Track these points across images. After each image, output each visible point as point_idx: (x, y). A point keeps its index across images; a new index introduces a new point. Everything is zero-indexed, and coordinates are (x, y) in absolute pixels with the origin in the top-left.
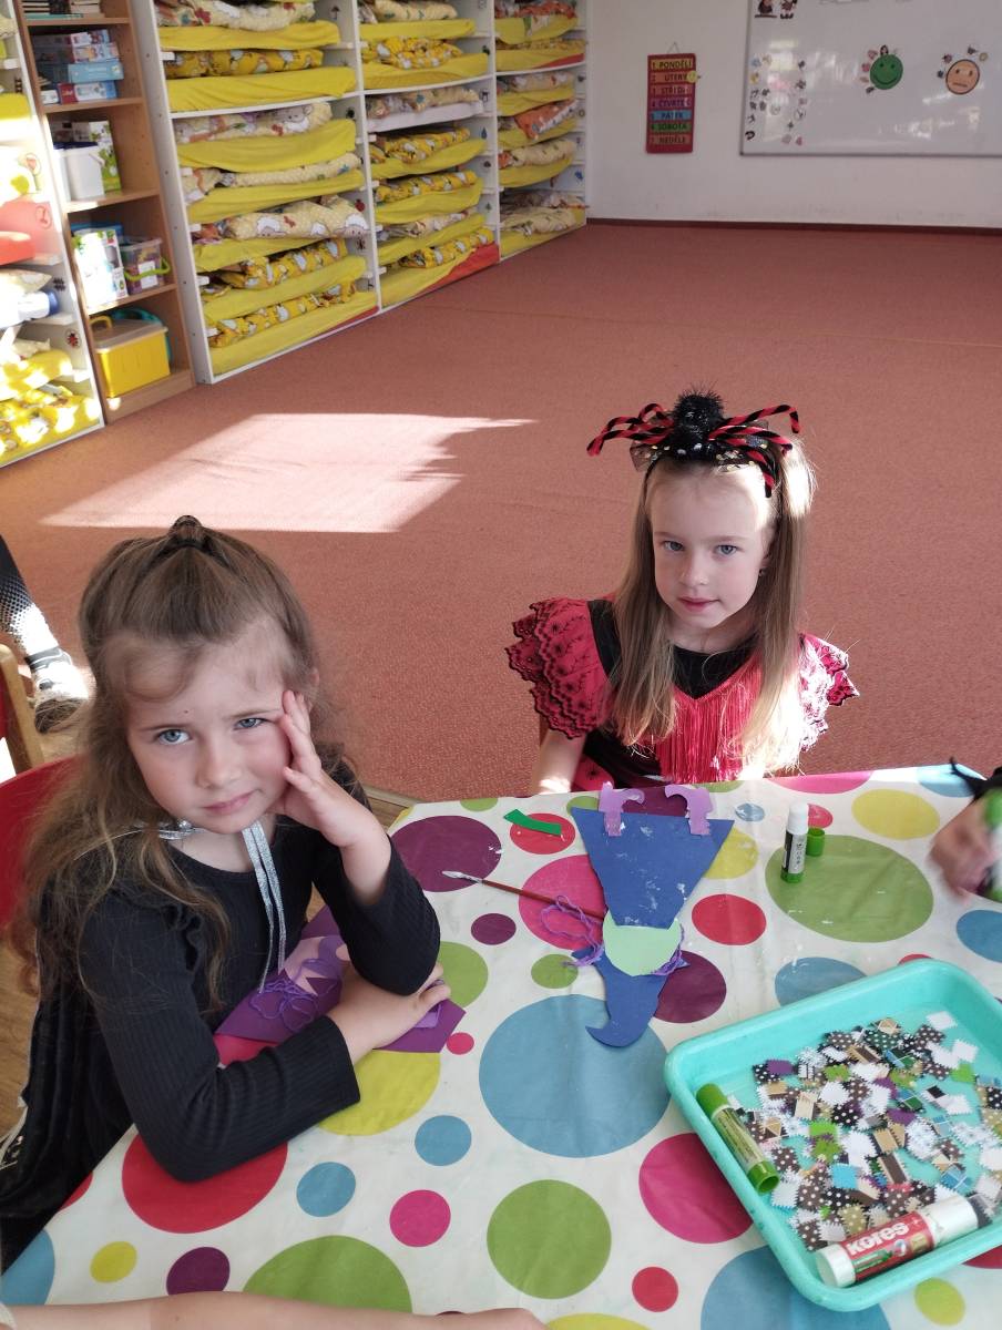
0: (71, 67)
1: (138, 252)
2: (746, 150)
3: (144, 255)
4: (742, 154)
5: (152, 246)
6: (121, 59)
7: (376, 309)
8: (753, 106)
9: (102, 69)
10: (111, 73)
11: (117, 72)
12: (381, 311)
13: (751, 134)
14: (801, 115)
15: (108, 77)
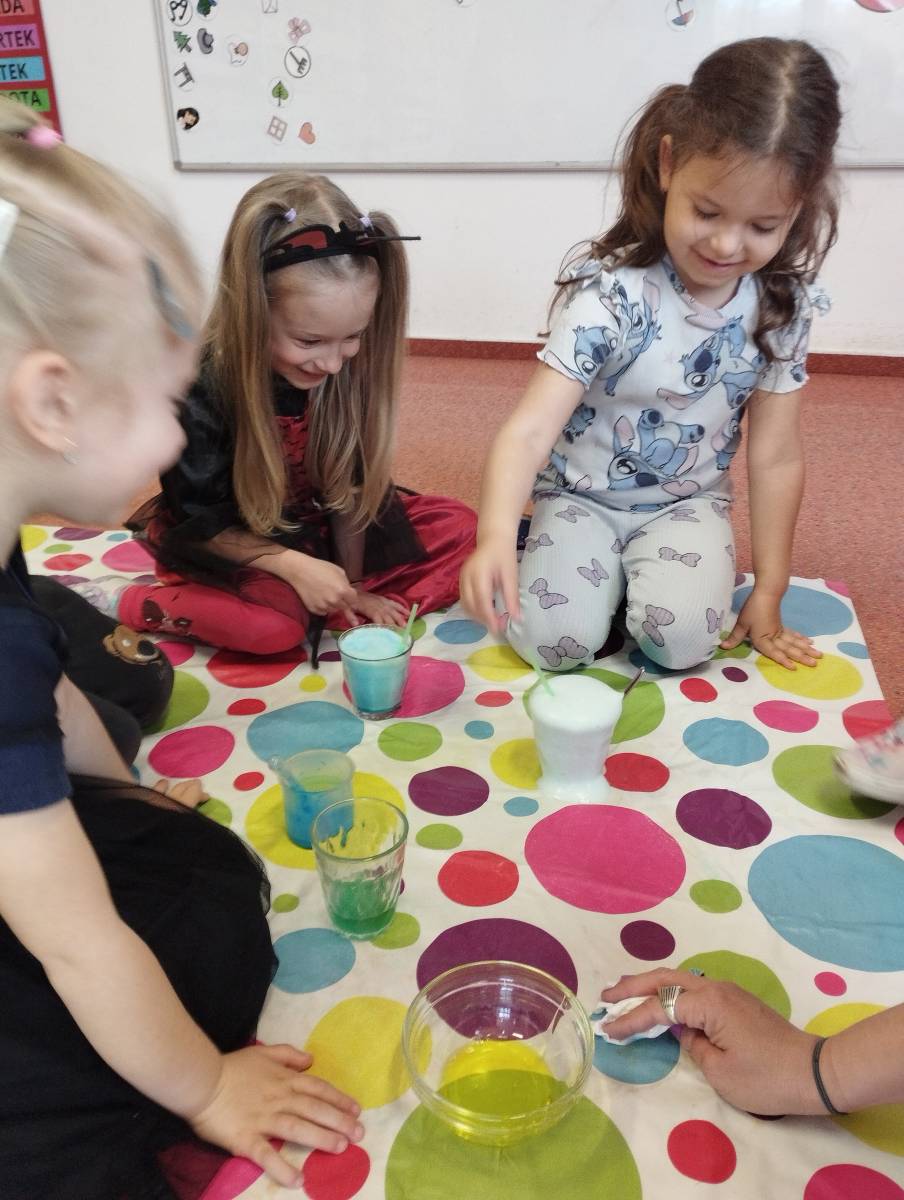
2: (187, 158)
4: (178, 166)
8: (183, 42)
13: (189, 116)
14: (301, 64)
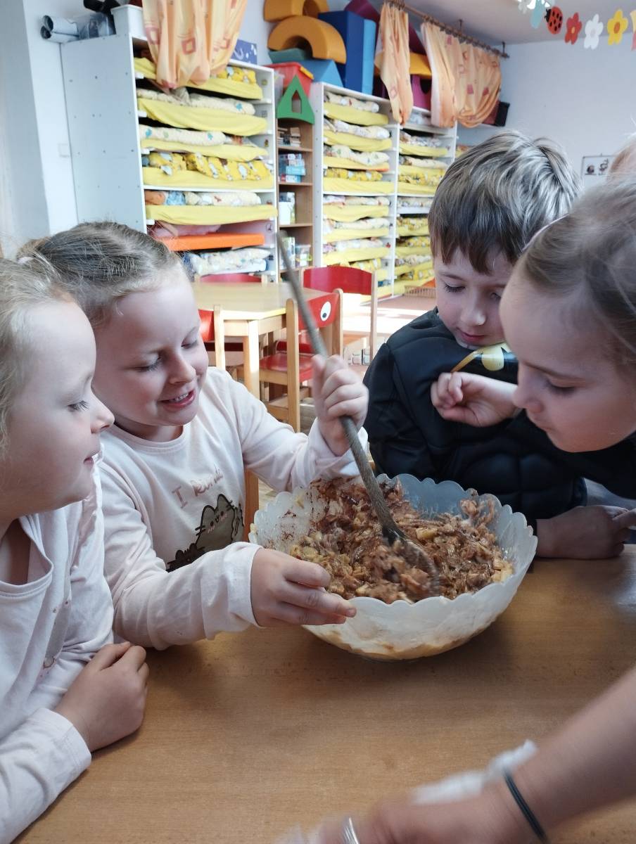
0: (287, 167)
1: (301, 249)
3: (303, 251)
5: (306, 247)
6: (306, 167)
7: (391, 295)
9: (298, 170)
10: (301, 171)
11: (303, 172)
12: (392, 297)
15: (299, 174)
